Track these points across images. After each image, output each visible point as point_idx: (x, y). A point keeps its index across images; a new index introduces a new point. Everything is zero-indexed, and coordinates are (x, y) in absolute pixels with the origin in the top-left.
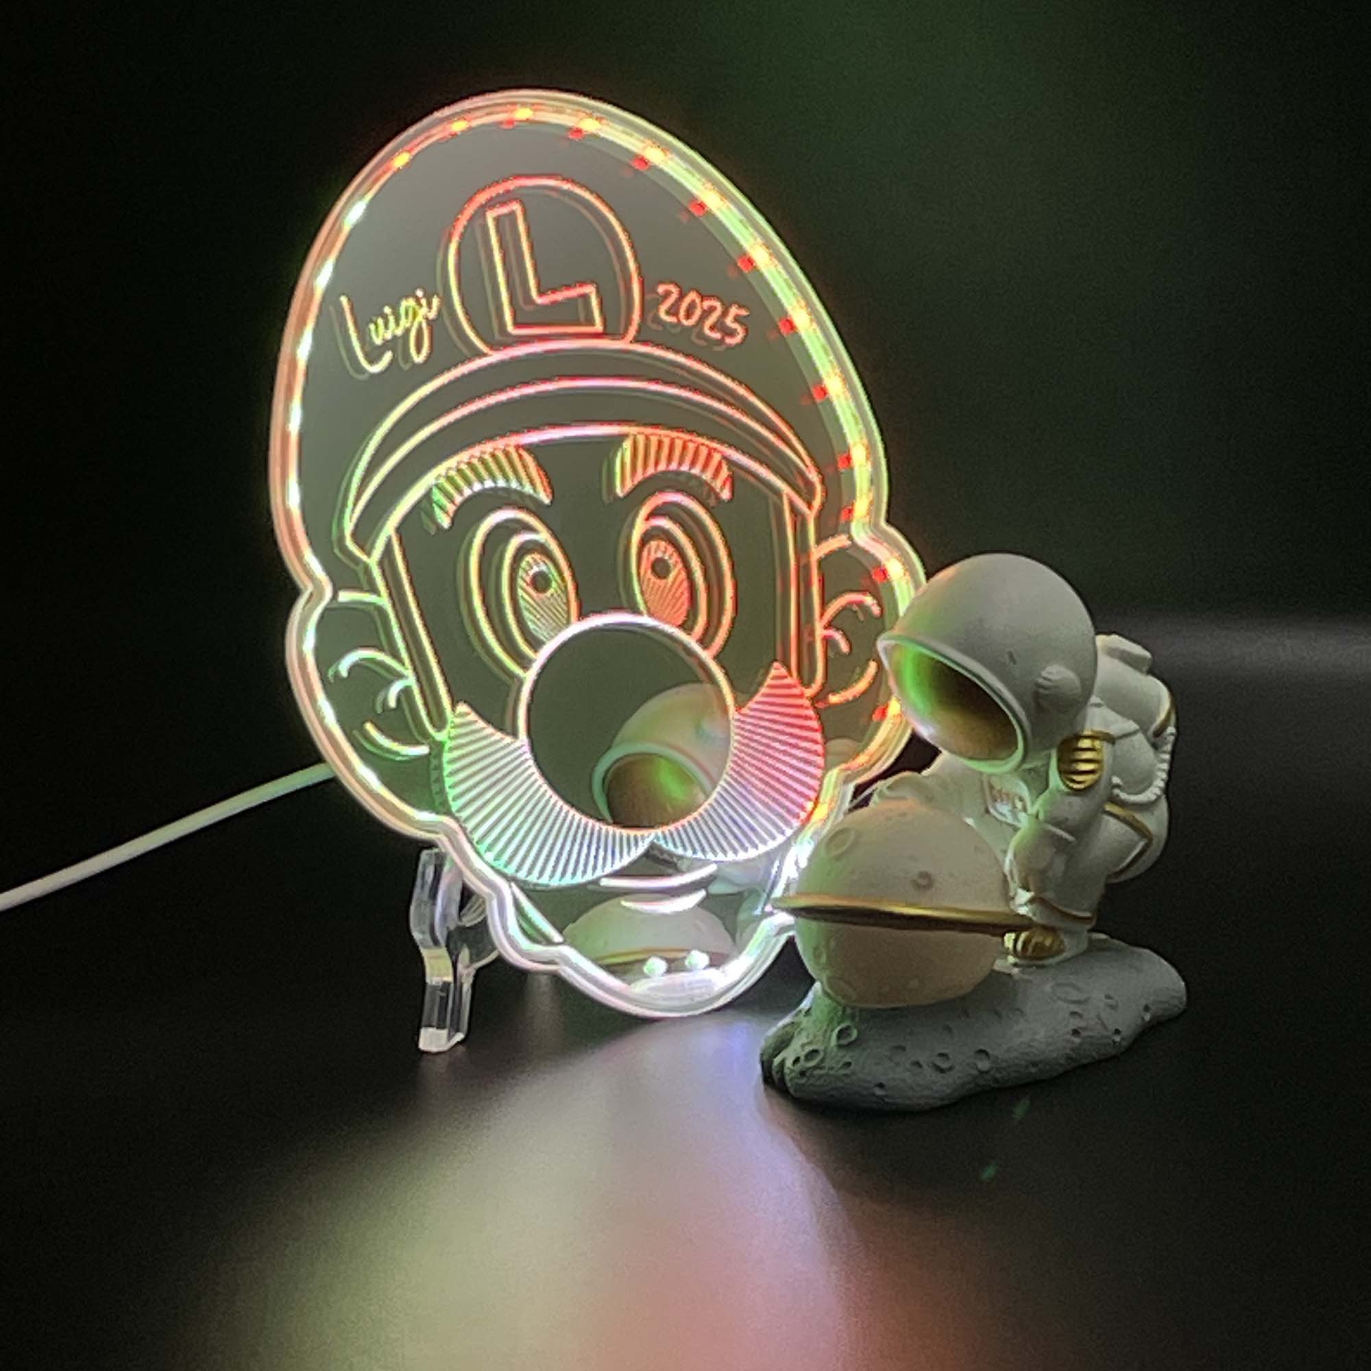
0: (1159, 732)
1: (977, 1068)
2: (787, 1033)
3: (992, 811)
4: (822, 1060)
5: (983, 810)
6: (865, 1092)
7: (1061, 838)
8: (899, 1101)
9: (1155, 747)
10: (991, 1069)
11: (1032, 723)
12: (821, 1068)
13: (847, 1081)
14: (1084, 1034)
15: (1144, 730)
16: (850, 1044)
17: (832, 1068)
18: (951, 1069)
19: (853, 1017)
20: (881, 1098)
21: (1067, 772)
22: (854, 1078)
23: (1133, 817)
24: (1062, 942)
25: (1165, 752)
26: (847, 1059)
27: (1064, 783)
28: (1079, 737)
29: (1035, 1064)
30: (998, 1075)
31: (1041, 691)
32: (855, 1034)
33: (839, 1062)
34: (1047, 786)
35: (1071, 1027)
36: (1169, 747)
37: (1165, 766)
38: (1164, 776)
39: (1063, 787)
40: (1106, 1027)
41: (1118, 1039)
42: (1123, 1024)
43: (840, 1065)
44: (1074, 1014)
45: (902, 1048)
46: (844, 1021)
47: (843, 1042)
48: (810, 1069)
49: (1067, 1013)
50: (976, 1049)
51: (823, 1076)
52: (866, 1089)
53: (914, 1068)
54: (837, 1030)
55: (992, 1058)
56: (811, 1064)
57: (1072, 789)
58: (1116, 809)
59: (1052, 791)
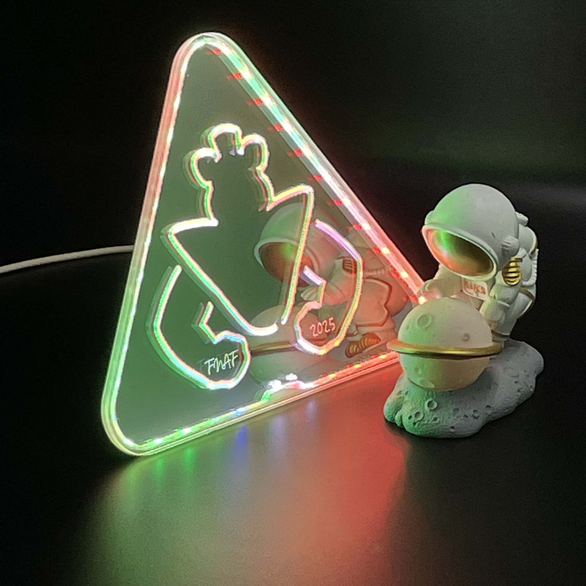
0: (533, 252)
1: (487, 414)
2: (398, 403)
3: (464, 291)
4: (424, 417)
5: (459, 290)
6: (446, 431)
8: (461, 433)
10: (492, 413)
12: (425, 421)
13: (437, 426)
14: (522, 391)
15: (528, 252)
16: (435, 410)
17: (428, 421)
18: (479, 416)
19: (432, 396)
20: (453, 433)
21: (505, 277)
22: (440, 425)
23: (528, 292)
26: (434, 416)
27: (507, 283)
28: (511, 262)
29: (507, 408)
30: (494, 415)
31: (504, 248)
32: (435, 405)
33: (431, 418)
34: (494, 283)
35: (517, 389)
36: (536, 258)
39: (504, 283)
40: (527, 386)
41: (532, 390)
42: (532, 382)
43: (432, 419)
44: (516, 382)
45: (458, 409)
46: (429, 398)
47: (432, 409)
48: (418, 421)
49: (513, 383)
50: (486, 405)
51: (425, 424)
52: (446, 429)
53: (465, 418)
54: (427, 402)
55: (492, 408)
56: (419, 419)
57: (510, 285)
58: (522, 289)
59: (498, 284)
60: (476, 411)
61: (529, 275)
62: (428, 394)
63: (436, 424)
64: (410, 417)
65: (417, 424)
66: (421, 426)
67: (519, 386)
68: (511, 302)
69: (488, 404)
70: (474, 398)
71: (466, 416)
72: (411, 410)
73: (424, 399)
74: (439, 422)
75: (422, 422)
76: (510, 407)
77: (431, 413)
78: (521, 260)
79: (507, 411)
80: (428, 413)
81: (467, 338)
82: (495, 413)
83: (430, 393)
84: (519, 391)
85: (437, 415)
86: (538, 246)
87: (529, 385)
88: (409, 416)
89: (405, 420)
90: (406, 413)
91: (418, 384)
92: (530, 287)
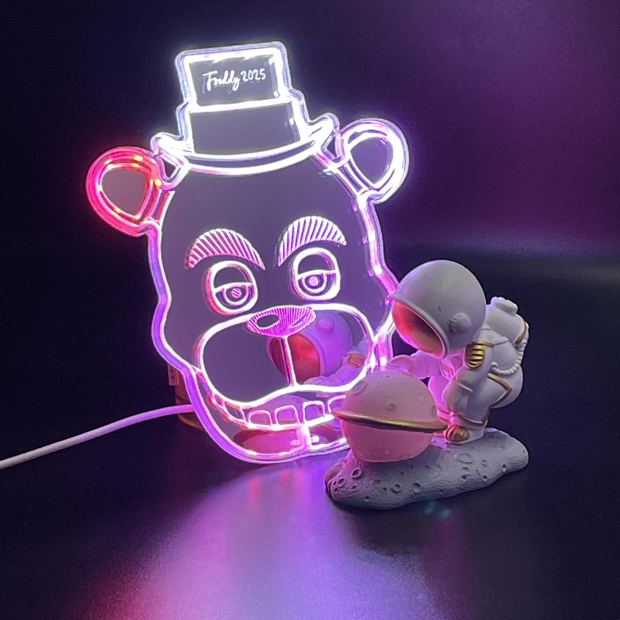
0: (518, 342)
1: (414, 492)
3: (442, 373)
4: (344, 484)
8: (375, 505)
9: (517, 348)
10: (422, 492)
12: (344, 488)
13: (354, 494)
14: (468, 478)
15: (511, 341)
16: (357, 479)
17: (348, 488)
18: (400, 492)
19: (361, 465)
20: (367, 503)
21: (469, 360)
23: (502, 380)
24: (468, 434)
25: (522, 351)
27: (467, 364)
28: (476, 344)
30: (424, 495)
31: (452, 324)
33: (351, 485)
34: (462, 365)
35: (462, 475)
36: (523, 349)
39: (466, 366)
41: (485, 480)
43: (351, 487)
44: (465, 468)
45: (379, 481)
46: (357, 467)
47: (355, 477)
49: (461, 468)
50: (414, 483)
51: (345, 491)
52: (360, 499)
53: (383, 491)
55: (421, 487)
56: (340, 485)
57: (470, 367)
58: (495, 376)
60: (398, 486)
62: (358, 462)
63: (354, 492)
64: (335, 484)
65: (338, 489)
66: (340, 493)
67: (465, 473)
69: (416, 482)
71: (385, 489)
74: (356, 491)
75: (342, 489)
76: (445, 490)
77: (353, 481)
78: (492, 346)
79: (441, 493)
80: (351, 481)
82: (424, 493)
83: (360, 463)
84: (464, 477)
85: (358, 483)
87: (483, 475)
88: (335, 482)
89: (332, 486)
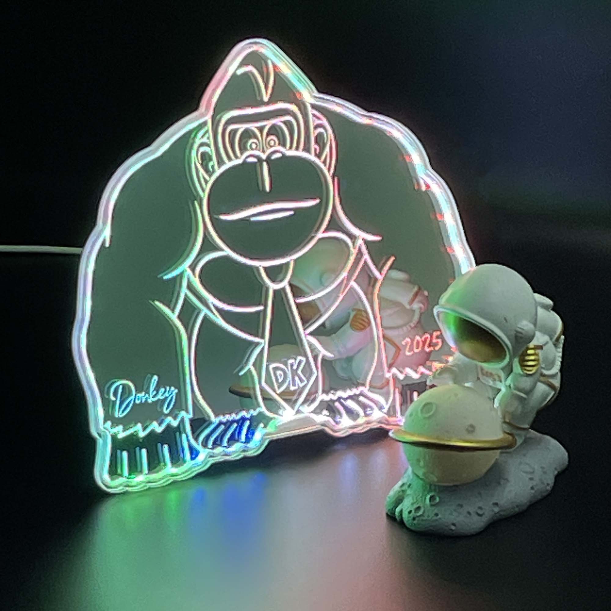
0: (558, 339)
1: (493, 511)
2: (400, 496)
3: (481, 379)
4: (424, 512)
5: (476, 379)
6: (447, 528)
7: (522, 397)
8: (462, 531)
9: (556, 345)
10: (500, 511)
11: (513, 347)
12: (424, 516)
13: (437, 522)
14: (536, 489)
15: (551, 339)
16: (436, 504)
17: (428, 516)
18: (484, 514)
19: (435, 490)
20: (453, 530)
21: (523, 365)
22: (441, 521)
23: (549, 381)
24: (516, 440)
25: (559, 348)
26: (436, 511)
27: (523, 372)
28: (528, 349)
29: (517, 506)
30: (502, 513)
31: (518, 334)
32: (438, 500)
33: (432, 513)
34: (511, 371)
35: (531, 486)
36: (561, 346)
37: (561, 354)
38: (560, 359)
39: (522, 373)
40: (543, 483)
41: (549, 488)
42: (550, 480)
43: (433, 515)
44: (531, 479)
45: (461, 506)
46: (431, 492)
47: (433, 503)
48: (418, 516)
49: (527, 479)
50: (492, 503)
51: (425, 520)
52: (447, 526)
53: (469, 516)
54: (428, 497)
55: (499, 506)
56: (419, 514)
57: (526, 374)
58: (542, 379)
59: (516, 374)
60: (480, 508)
61: (552, 364)
63: (436, 520)
64: (410, 512)
65: (417, 519)
66: (420, 522)
67: (532, 483)
68: (529, 392)
69: (495, 501)
70: (480, 494)
71: (469, 513)
72: (412, 504)
73: (426, 493)
74: (440, 519)
75: (422, 518)
77: (433, 508)
78: (541, 347)
79: (517, 509)
80: (429, 508)
81: (471, 429)
82: (503, 511)
83: (432, 488)
84: (532, 488)
85: (439, 510)
86: (564, 332)
87: (545, 482)
88: (408, 510)
89: (405, 515)
90: (406, 507)
91: (421, 477)
92: (553, 376)
